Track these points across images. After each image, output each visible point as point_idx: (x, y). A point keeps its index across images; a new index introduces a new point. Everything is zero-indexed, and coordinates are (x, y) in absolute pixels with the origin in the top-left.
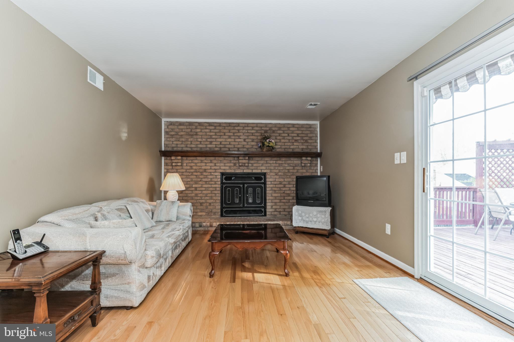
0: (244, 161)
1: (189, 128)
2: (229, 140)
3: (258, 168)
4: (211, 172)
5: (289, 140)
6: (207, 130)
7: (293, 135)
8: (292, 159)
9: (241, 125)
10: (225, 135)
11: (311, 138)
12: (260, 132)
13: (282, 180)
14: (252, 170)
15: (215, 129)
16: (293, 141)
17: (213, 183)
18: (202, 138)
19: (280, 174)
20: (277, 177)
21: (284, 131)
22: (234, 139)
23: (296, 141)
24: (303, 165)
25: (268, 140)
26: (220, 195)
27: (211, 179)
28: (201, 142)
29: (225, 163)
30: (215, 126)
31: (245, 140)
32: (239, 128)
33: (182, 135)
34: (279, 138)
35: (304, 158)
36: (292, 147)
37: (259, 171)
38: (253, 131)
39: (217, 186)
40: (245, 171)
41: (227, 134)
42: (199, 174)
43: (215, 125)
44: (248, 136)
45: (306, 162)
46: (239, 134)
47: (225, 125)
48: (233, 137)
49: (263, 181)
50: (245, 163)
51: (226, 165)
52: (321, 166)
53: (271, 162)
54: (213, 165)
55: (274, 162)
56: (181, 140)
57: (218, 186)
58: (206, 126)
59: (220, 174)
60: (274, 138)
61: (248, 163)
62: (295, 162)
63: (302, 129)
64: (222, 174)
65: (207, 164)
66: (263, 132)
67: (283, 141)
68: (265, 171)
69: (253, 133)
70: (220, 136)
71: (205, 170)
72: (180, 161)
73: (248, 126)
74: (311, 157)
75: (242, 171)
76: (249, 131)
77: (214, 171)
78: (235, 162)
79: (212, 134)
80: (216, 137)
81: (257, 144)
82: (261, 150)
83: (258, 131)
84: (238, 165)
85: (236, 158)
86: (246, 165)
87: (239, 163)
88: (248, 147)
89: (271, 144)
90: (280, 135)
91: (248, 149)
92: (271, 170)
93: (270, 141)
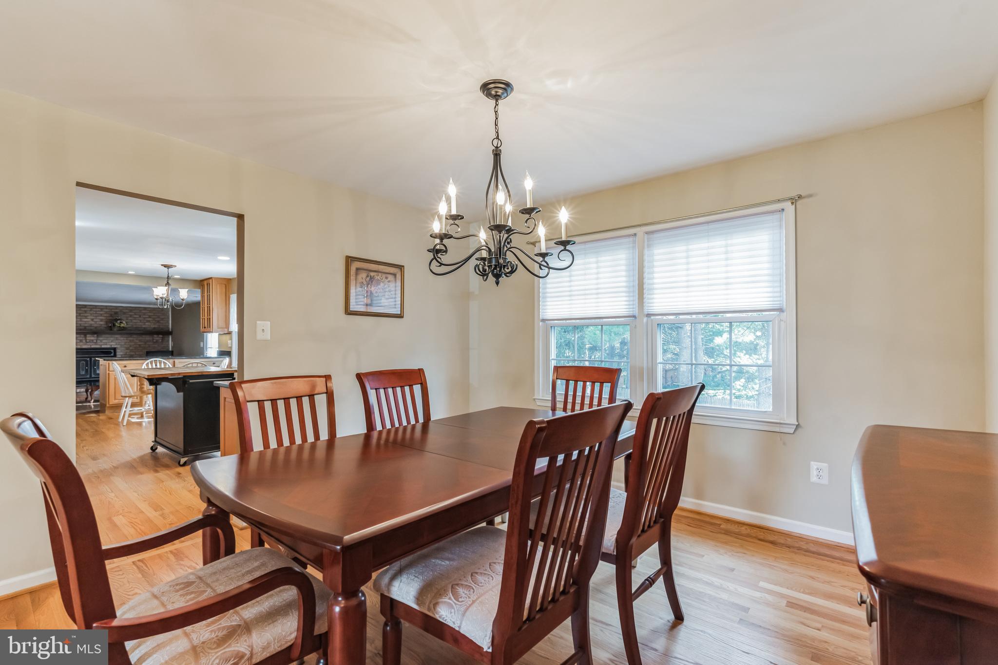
0: (92, 338)
3: (108, 344)
5: (141, 321)
7: (144, 316)
8: (144, 336)
9: (88, 307)
11: (162, 319)
12: (110, 313)
14: (101, 345)
16: (145, 321)
19: (131, 348)
20: (128, 351)
21: (135, 313)
22: (81, 319)
23: (148, 321)
24: (154, 341)
25: (119, 321)
32: (86, 309)
34: (130, 318)
35: (155, 336)
36: (144, 326)
37: (108, 346)
38: (101, 313)
40: (92, 347)
44: (96, 316)
45: (157, 339)
46: (86, 315)
49: (112, 355)
50: (92, 340)
53: (122, 339)
55: (125, 338)
60: (125, 319)
61: (97, 340)
62: (147, 339)
63: (154, 312)
66: (112, 313)
67: (134, 321)
68: (115, 346)
69: (101, 314)
73: (96, 308)
74: (163, 335)
75: (89, 347)
76: (98, 312)
78: (81, 338)
81: (107, 324)
82: (111, 328)
83: (108, 313)
84: (84, 341)
85: (82, 336)
86: (95, 341)
87: (86, 340)
88: (95, 325)
89: (122, 325)
90: (131, 316)
91: (96, 327)
92: (121, 345)
93: (121, 322)
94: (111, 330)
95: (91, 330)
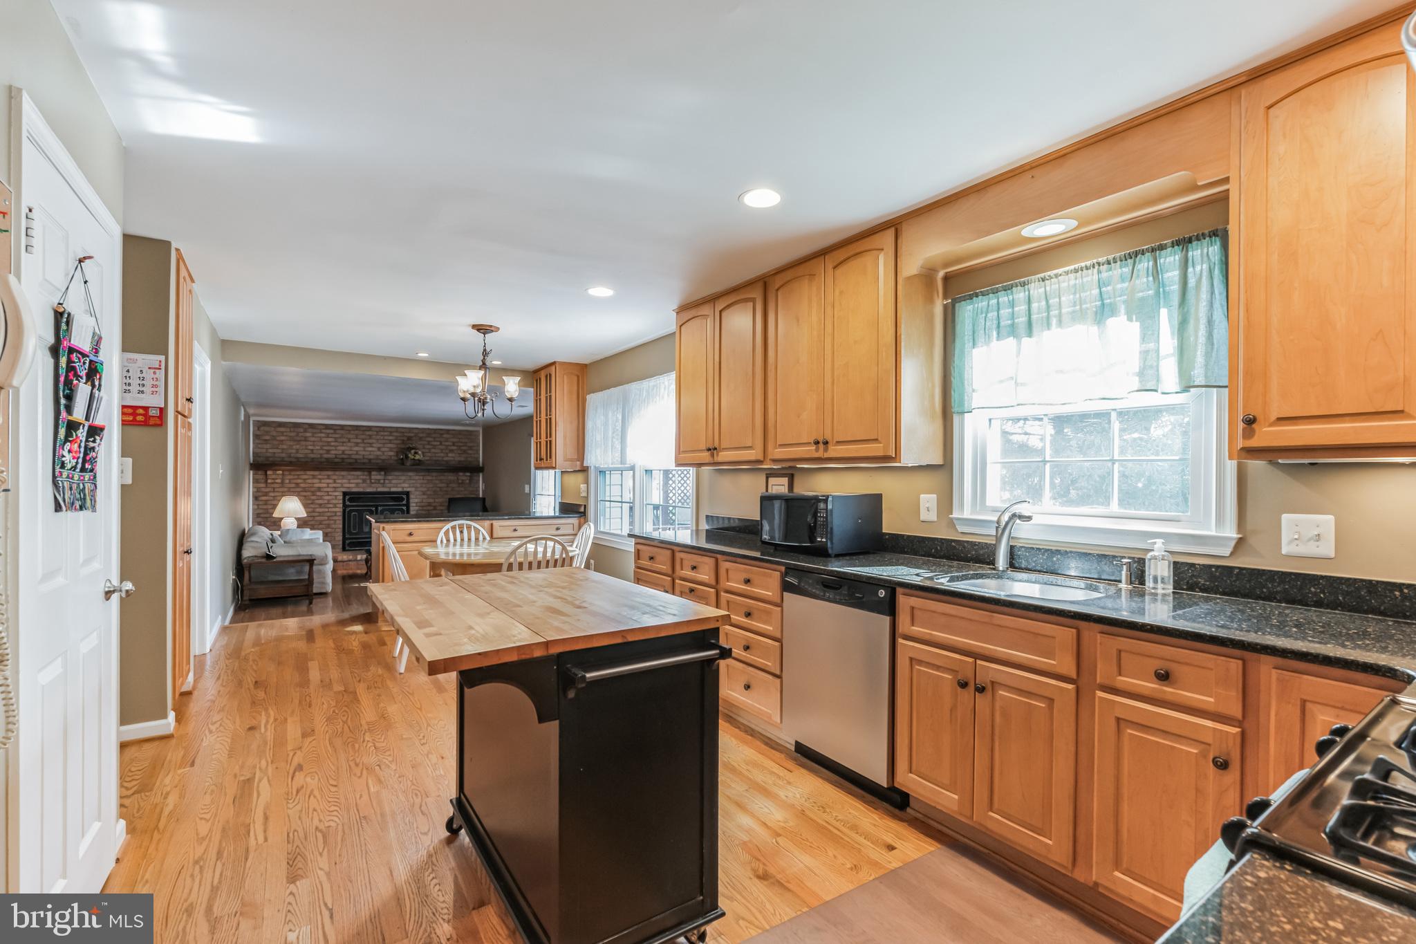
0: (378, 477)
1: (294, 432)
2: (356, 449)
3: (399, 485)
4: (328, 492)
5: (442, 450)
6: (323, 435)
7: (447, 443)
8: (446, 474)
9: (374, 429)
10: (349, 441)
11: (471, 448)
12: (402, 438)
13: (431, 500)
14: (390, 488)
15: (335, 433)
16: (447, 451)
17: (331, 506)
18: (314, 445)
19: (429, 493)
20: (425, 497)
21: (434, 438)
22: (364, 447)
23: (451, 451)
24: (460, 481)
25: (413, 451)
26: (341, 522)
27: (328, 500)
28: (312, 450)
29: (349, 480)
30: (335, 430)
31: (379, 449)
32: (370, 433)
33: (282, 441)
34: (428, 447)
35: (461, 474)
36: (446, 459)
37: (400, 490)
38: (391, 438)
39: (337, 510)
40: (379, 490)
41: (352, 440)
42: (309, 494)
43: (335, 428)
44: (384, 444)
45: (464, 478)
46: (370, 441)
47: (350, 428)
48: (362, 445)
49: (404, 502)
50: (379, 480)
51: (352, 481)
52: (483, 483)
53: (417, 478)
54: (331, 481)
55: (421, 477)
56: (281, 446)
57: (339, 509)
58: (321, 429)
59: (342, 494)
60: (421, 446)
61: (384, 480)
62: (450, 477)
63: (460, 437)
64: (345, 494)
65: (323, 481)
66: (405, 439)
67: (433, 450)
68: (408, 490)
69: (390, 440)
70: (343, 442)
71: (319, 489)
72: (281, 477)
73: (384, 431)
74: (471, 473)
75: (374, 490)
76: (385, 437)
77: (332, 490)
78: (364, 477)
79: (330, 440)
80: (336, 444)
81: (397, 455)
82: (402, 462)
83: (399, 438)
84: (368, 481)
85: (366, 473)
86: (382, 481)
87: (371, 479)
88: (383, 457)
89: (417, 457)
90: (429, 443)
91: (383, 460)
92: (416, 487)
93: (416, 453)
94: (403, 464)
95: (377, 463)
